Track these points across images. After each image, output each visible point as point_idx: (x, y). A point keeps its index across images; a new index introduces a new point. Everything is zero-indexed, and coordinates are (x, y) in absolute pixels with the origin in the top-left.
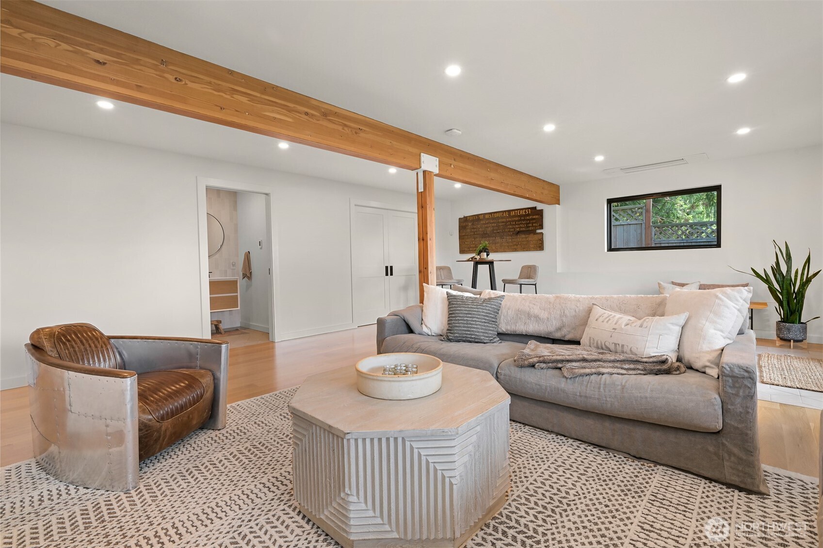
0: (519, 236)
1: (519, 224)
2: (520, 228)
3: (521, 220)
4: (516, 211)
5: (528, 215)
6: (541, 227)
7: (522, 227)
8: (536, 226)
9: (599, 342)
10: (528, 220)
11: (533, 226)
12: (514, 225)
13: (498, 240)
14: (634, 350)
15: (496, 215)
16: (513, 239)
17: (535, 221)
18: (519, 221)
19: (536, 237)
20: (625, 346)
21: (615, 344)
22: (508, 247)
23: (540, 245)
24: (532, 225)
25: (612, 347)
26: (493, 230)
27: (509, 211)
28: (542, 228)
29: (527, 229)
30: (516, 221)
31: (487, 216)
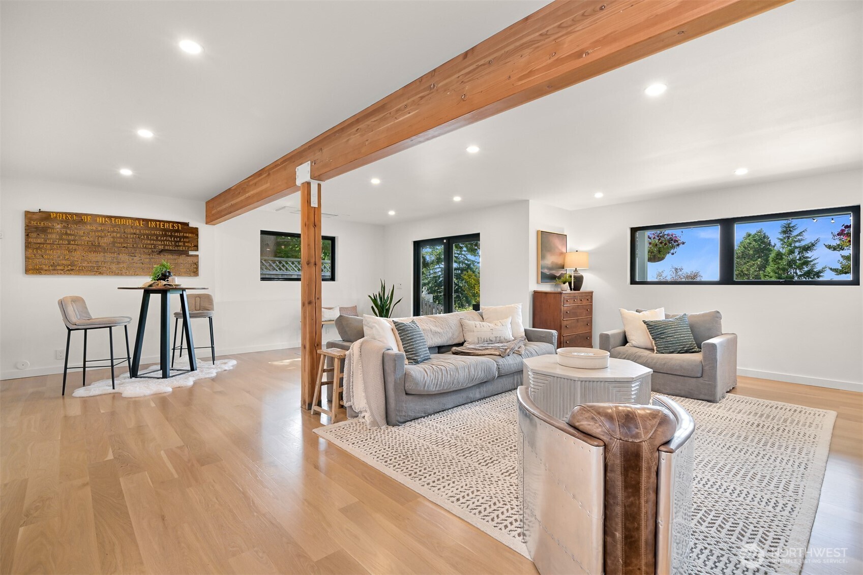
0: (162, 256)
1: (164, 241)
2: (165, 245)
3: (166, 235)
4: (158, 223)
5: (178, 231)
6: (196, 248)
7: (167, 245)
8: (189, 247)
9: (485, 339)
10: (177, 237)
11: (184, 246)
12: (154, 240)
13: (124, 257)
14: (506, 338)
15: (118, 222)
16: (152, 258)
17: (187, 240)
18: (162, 236)
19: (189, 259)
20: (501, 337)
21: (496, 337)
22: (143, 270)
23: (195, 270)
24: (184, 244)
25: (494, 339)
26: (114, 243)
27: (146, 221)
28: (197, 250)
29: (176, 248)
30: (157, 236)
31: (99, 220)
